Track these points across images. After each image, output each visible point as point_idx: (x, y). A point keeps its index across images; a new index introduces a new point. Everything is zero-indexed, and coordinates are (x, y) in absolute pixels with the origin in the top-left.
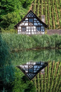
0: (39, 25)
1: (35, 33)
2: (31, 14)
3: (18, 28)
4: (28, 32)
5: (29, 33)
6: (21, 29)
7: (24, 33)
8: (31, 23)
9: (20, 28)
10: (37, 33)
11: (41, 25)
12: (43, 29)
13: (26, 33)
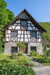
0: (34, 30)
1: (29, 39)
2: (24, 15)
3: (7, 33)
4: (20, 38)
5: (22, 40)
6: (11, 34)
7: (14, 39)
8: (24, 27)
9: (9, 32)
10: (32, 40)
11: (37, 29)
12: (39, 35)
13: (17, 39)
